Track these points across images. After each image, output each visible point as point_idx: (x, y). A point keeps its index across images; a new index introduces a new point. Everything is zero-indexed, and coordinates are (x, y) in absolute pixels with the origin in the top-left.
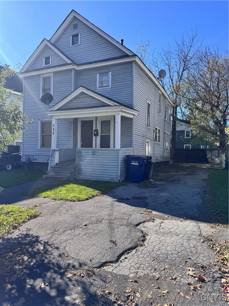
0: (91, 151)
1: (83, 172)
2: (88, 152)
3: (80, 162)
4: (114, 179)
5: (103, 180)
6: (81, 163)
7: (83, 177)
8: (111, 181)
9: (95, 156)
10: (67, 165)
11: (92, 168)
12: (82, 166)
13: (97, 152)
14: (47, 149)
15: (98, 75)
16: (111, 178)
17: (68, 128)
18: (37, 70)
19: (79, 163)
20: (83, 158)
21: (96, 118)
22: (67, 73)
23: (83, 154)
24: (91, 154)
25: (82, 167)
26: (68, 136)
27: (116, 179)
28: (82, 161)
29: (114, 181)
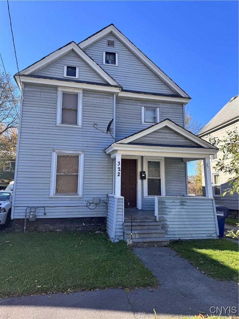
0: (179, 201)
1: (169, 229)
2: (174, 202)
3: (163, 215)
4: (212, 236)
5: (199, 238)
6: (165, 216)
7: (171, 236)
8: (208, 238)
9: (184, 207)
10: (141, 220)
11: (182, 223)
12: (167, 221)
13: (186, 202)
14: (68, 196)
15: (143, 108)
16: (208, 235)
17: (106, 167)
18: (44, 78)
19: (164, 217)
20: (168, 210)
21: (142, 157)
22: (106, 95)
23: (167, 204)
24: (179, 204)
25: (168, 223)
26: (106, 177)
27: (213, 235)
28: (166, 214)
29: (211, 238)
